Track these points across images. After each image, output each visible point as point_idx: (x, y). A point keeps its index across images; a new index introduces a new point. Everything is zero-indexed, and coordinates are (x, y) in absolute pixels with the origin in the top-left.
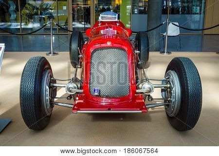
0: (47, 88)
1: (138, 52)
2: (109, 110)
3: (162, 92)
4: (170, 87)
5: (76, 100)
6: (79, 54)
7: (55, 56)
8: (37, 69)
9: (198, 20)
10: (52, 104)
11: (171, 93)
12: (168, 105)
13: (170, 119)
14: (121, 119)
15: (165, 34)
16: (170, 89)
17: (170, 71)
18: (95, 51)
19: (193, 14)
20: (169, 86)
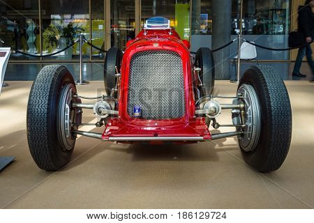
0: (67, 107)
1: (198, 69)
2: (156, 135)
3: (233, 118)
4: (244, 108)
5: (109, 126)
6: (116, 73)
7: (85, 86)
8: (53, 78)
9: (282, 42)
10: (74, 133)
11: (245, 115)
12: (242, 135)
13: (246, 154)
14: (175, 158)
15: (236, 57)
16: (244, 110)
17: (244, 85)
18: (136, 55)
19: (275, 34)
20: (242, 106)
